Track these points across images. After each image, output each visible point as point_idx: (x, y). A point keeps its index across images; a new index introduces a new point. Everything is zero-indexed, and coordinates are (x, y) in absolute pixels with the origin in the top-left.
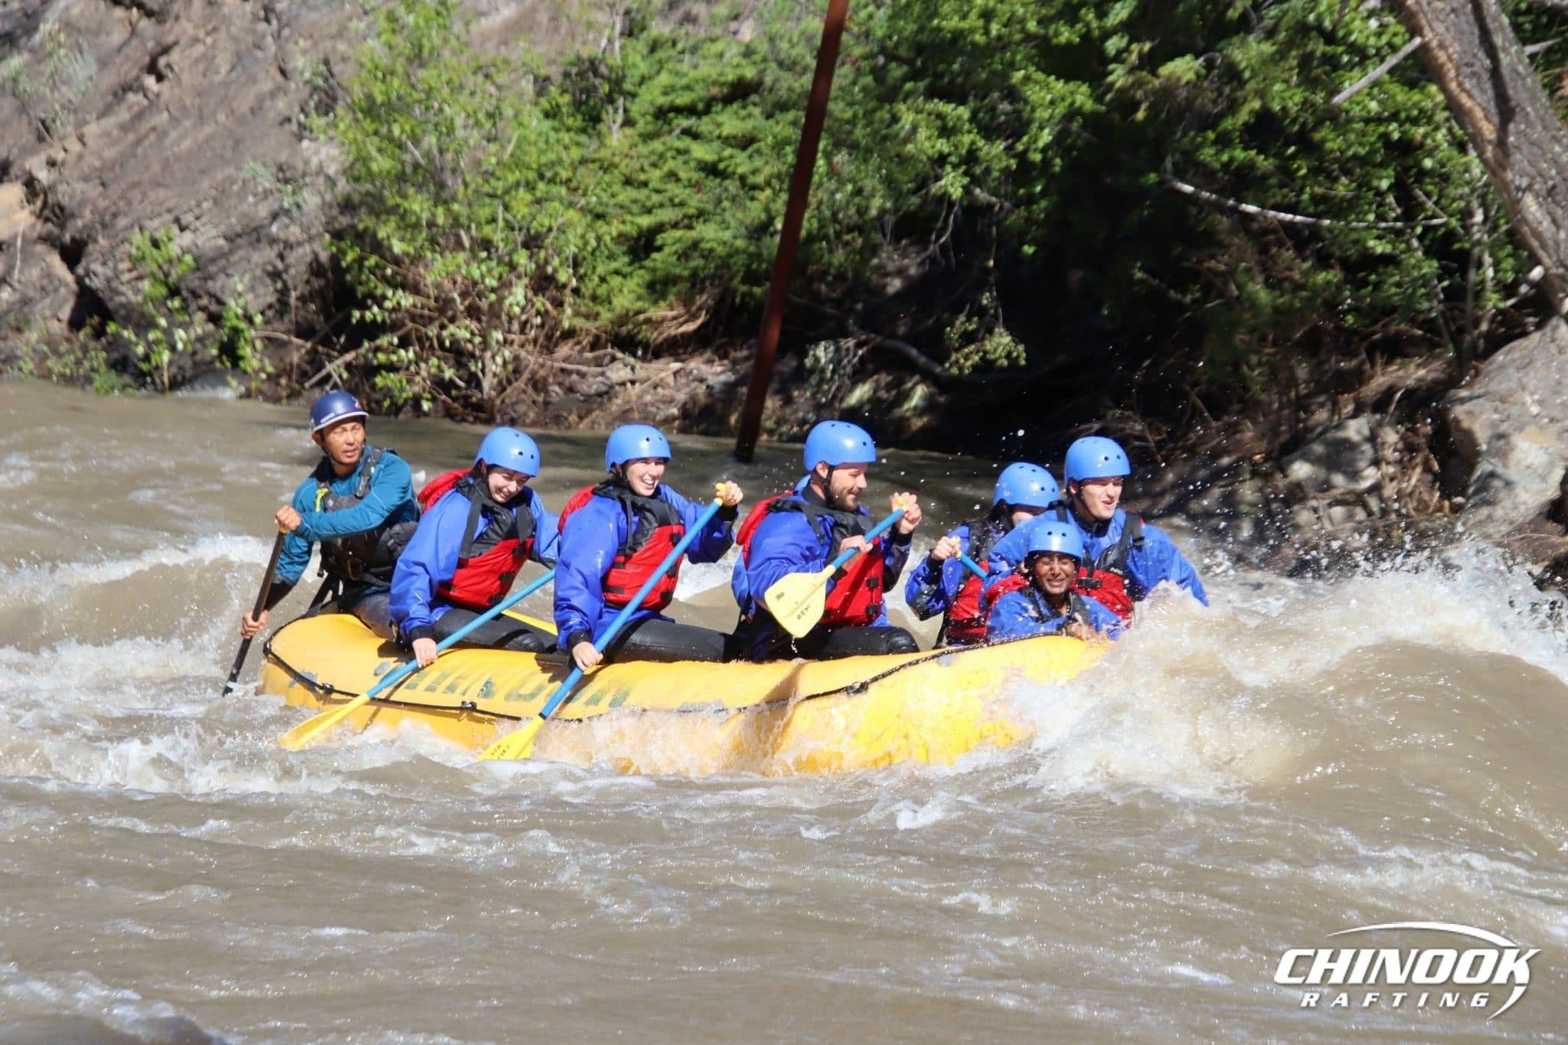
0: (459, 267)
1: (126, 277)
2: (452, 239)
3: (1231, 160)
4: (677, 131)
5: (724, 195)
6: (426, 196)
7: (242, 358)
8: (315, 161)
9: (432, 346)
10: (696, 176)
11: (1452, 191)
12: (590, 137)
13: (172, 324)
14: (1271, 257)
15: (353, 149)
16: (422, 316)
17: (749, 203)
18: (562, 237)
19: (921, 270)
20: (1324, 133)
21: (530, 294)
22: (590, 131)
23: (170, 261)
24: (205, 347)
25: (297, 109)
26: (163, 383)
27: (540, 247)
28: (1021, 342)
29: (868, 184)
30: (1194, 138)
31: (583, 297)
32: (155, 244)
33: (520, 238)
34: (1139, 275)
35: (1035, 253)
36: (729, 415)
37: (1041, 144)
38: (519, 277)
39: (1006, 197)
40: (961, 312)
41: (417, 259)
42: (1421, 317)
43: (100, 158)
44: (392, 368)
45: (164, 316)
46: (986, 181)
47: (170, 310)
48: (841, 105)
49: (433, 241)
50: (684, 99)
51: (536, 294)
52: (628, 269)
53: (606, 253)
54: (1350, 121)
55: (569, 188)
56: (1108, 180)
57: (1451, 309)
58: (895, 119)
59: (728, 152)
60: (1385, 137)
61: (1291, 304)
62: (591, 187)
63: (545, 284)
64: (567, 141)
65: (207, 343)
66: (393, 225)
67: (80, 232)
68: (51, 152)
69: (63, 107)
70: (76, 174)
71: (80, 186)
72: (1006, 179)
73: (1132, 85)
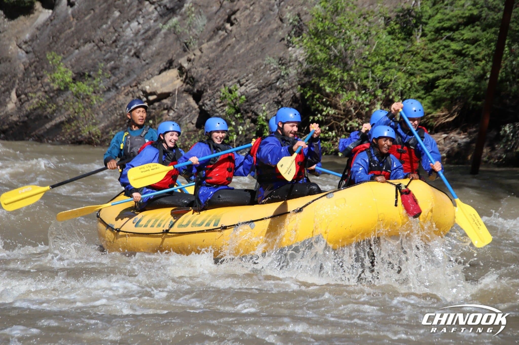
0: (353, 97)
1: (219, 105)
2: (350, 86)
4: (445, 38)
6: (339, 68)
8: (294, 55)
9: (342, 130)
10: (452, 56)
12: (408, 42)
13: (237, 124)
15: (310, 49)
16: (338, 118)
18: (396, 83)
22: (407, 39)
23: (236, 98)
24: (250, 133)
25: (287, 35)
27: (387, 88)
32: (230, 92)
33: (378, 85)
36: (468, 155)
38: (378, 101)
41: (336, 94)
43: (208, 57)
44: (326, 139)
45: (234, 121)
47: (236, 118)
48: (515, 25)
49: (342, 87)
51: (385, 107)
53: (415, 89)
55: (399, 63)
59: (466, 46)
62: (408, 62)
63: (389, 103)
64: (398, 44)
65: (251, 131)
66: (326, 81)
67: (201, 88)
68: (189, 56)
69: (194, 37)
70: (199, 64)
71: (200, 69)
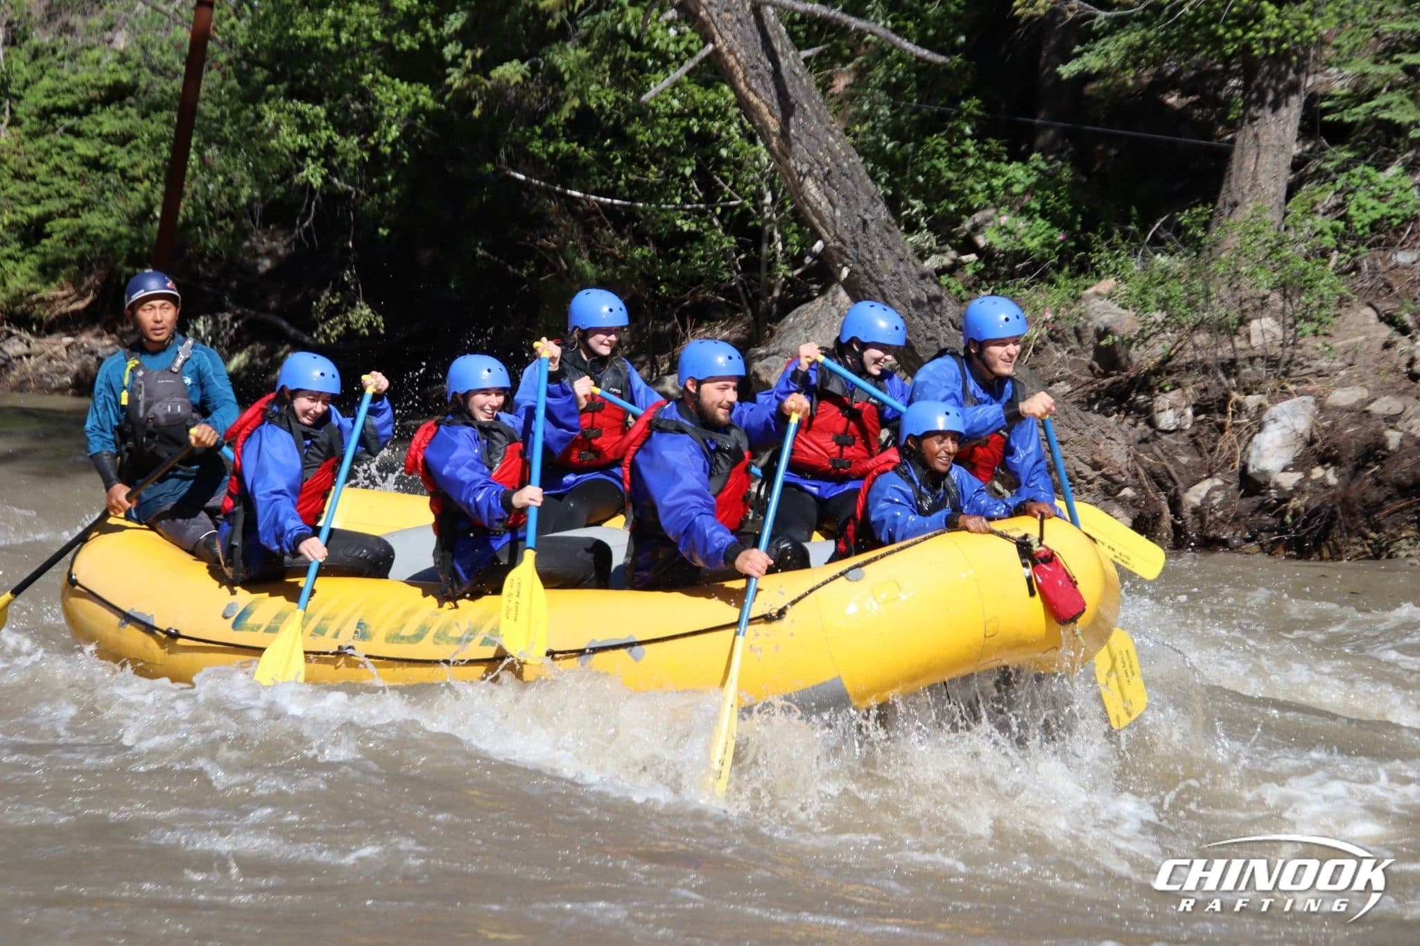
3: (557, 150)
4: (61, 130)
5: (106, 187)
10: (79, 170)
11: (745, 176)
14: (595, 237)
17: (129, 194)
19: (288, 251)
20: (635, 127)
28: (380, 313)
29: (237, 175)
30: (523, 134)
34: (480, 252)
35: (389, 235)
37: (390, 139)
39: (361, 185)
40: (326, 287)
42: (723, 286)
46: (343, 172)
48: (210, 105)
52: (21, 254)
54: (656, 116)
56: (450, 170)
57: (748, 279)
58: (259, 117)
59: (108, 148)
60: (687, 131)
61: (613, 276)
72: (361, 169)
73: (468, 86)
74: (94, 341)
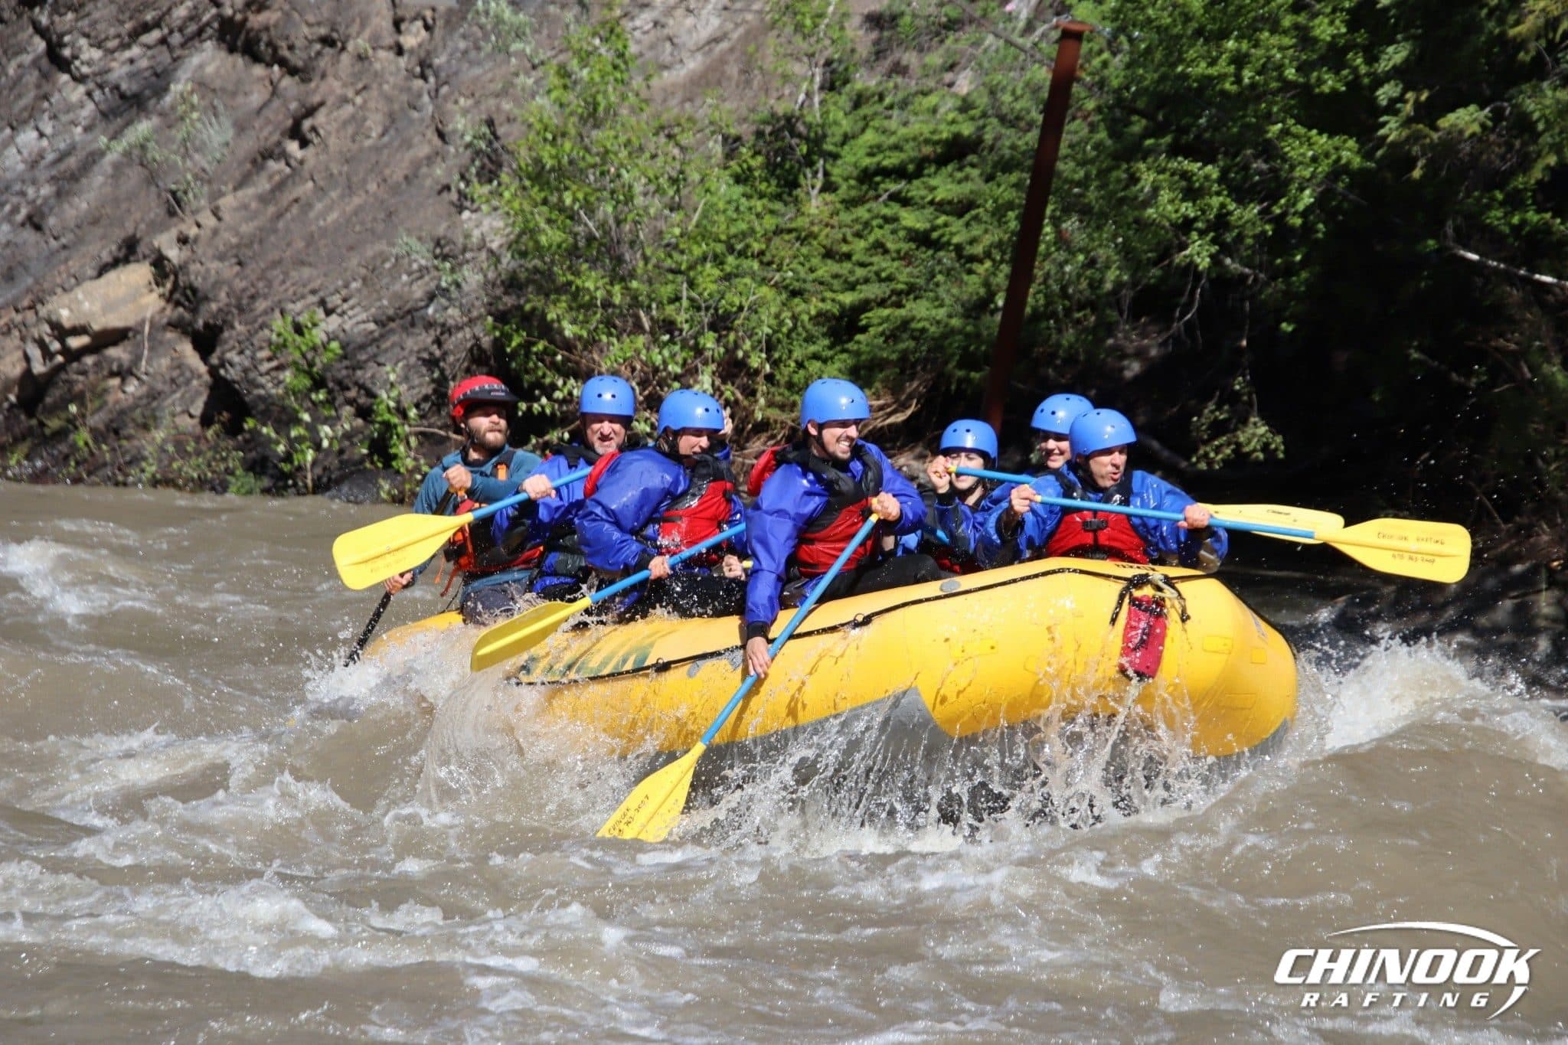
0: (638, 352)
1: (266, 366)
2: (630, 320)
3: (1523, 222)
4: (885, 196)
5: (938, 268)
6: (601, 272)
7: (395, 457)
8: (476, 233)
10: (905, 247)
12: (786, 204)
15: (520, 218)
17: (965, 277)
18: (754, 317)
19: (1163, 351)
21: (718, 382)
22: (785, 197)
23: (314, 349)
24: (353, 444)
25: (457, 177)
26: (306, 486)
27: (729, 329)
28: (1279, 432)
29: (1102, 253)
30: (1480, 199)
31: (778, 385)
32: (299, 329)
33: (706, 320)
34: (1415, 355)
35: (1294, 331)
37: (1301, 207)
38: (705, 363)
39: (1261, 267)
40: (1210, 399)
41: (591, 343)
43: (237, 234)
45: (307, 410)
46: (1238, 250)
47: (313, 403)
48: (1072, 164)
49: (609, 323)
50: (891, 160)
51: (724, 382)
52: (830, 353)
53: (804, 335)
55: (761, 263)
56: (1379, 248)
58: (1134, 179)
59: (942, 219)
62: (787, 261)
63: (735, 371)
64: (759, 209)
65: (355, 440)
66: (564, 305)
67: (215, 317)
68: (183, 227)
69: (196, 177)
70: (210, 252)
71: (214, 265)
72: (1261, 246)
73: (1408, 138)
74: (915, 464)
